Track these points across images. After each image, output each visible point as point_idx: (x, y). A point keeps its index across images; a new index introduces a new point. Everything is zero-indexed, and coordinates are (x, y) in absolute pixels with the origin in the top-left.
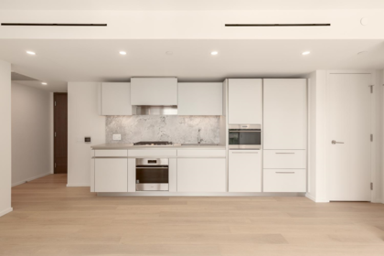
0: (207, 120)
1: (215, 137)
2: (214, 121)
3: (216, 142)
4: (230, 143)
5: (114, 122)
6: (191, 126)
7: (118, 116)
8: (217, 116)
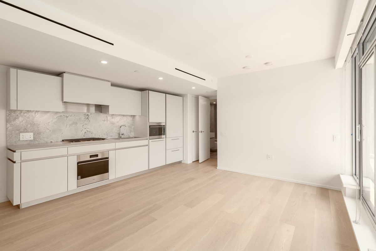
0: (125, 118)
1: (131, 132)
2: (130, 119)
3: (131, 136)
4: (150, 135)
5: (21, 119)
6: (112, 123)
7: (28, 111)
8: (132, 116)
